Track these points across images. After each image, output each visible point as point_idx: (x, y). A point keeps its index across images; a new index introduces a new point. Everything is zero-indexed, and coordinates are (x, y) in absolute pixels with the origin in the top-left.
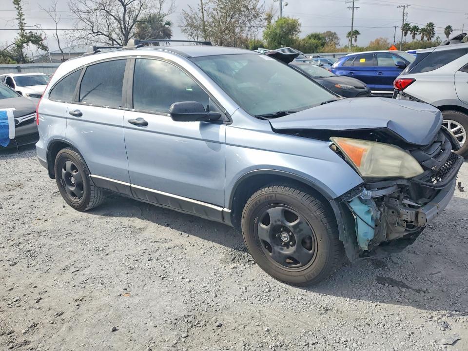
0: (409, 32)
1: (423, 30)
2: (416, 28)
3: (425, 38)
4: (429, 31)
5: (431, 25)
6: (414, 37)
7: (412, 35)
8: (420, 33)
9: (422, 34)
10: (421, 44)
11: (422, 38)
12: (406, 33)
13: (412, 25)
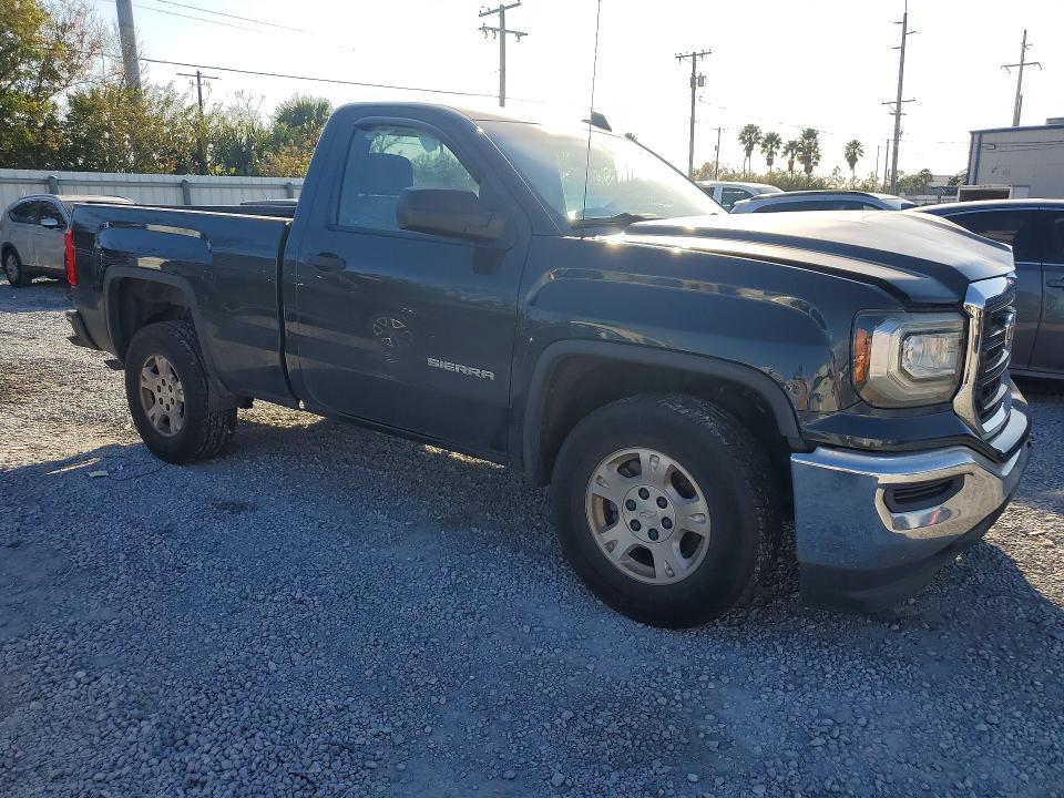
0: (757, 148)
1: (792, 146)
2: (773, 140)
3: (799, 167)
4: (807, 148)
5: (810, 134)
6: (770, 162)
7: (765, 155)
8: (786, 153)
9: (790, 154)
10: (787, 180)
11: (791, 164)
12: (749, 150)
13: (764, 132)
